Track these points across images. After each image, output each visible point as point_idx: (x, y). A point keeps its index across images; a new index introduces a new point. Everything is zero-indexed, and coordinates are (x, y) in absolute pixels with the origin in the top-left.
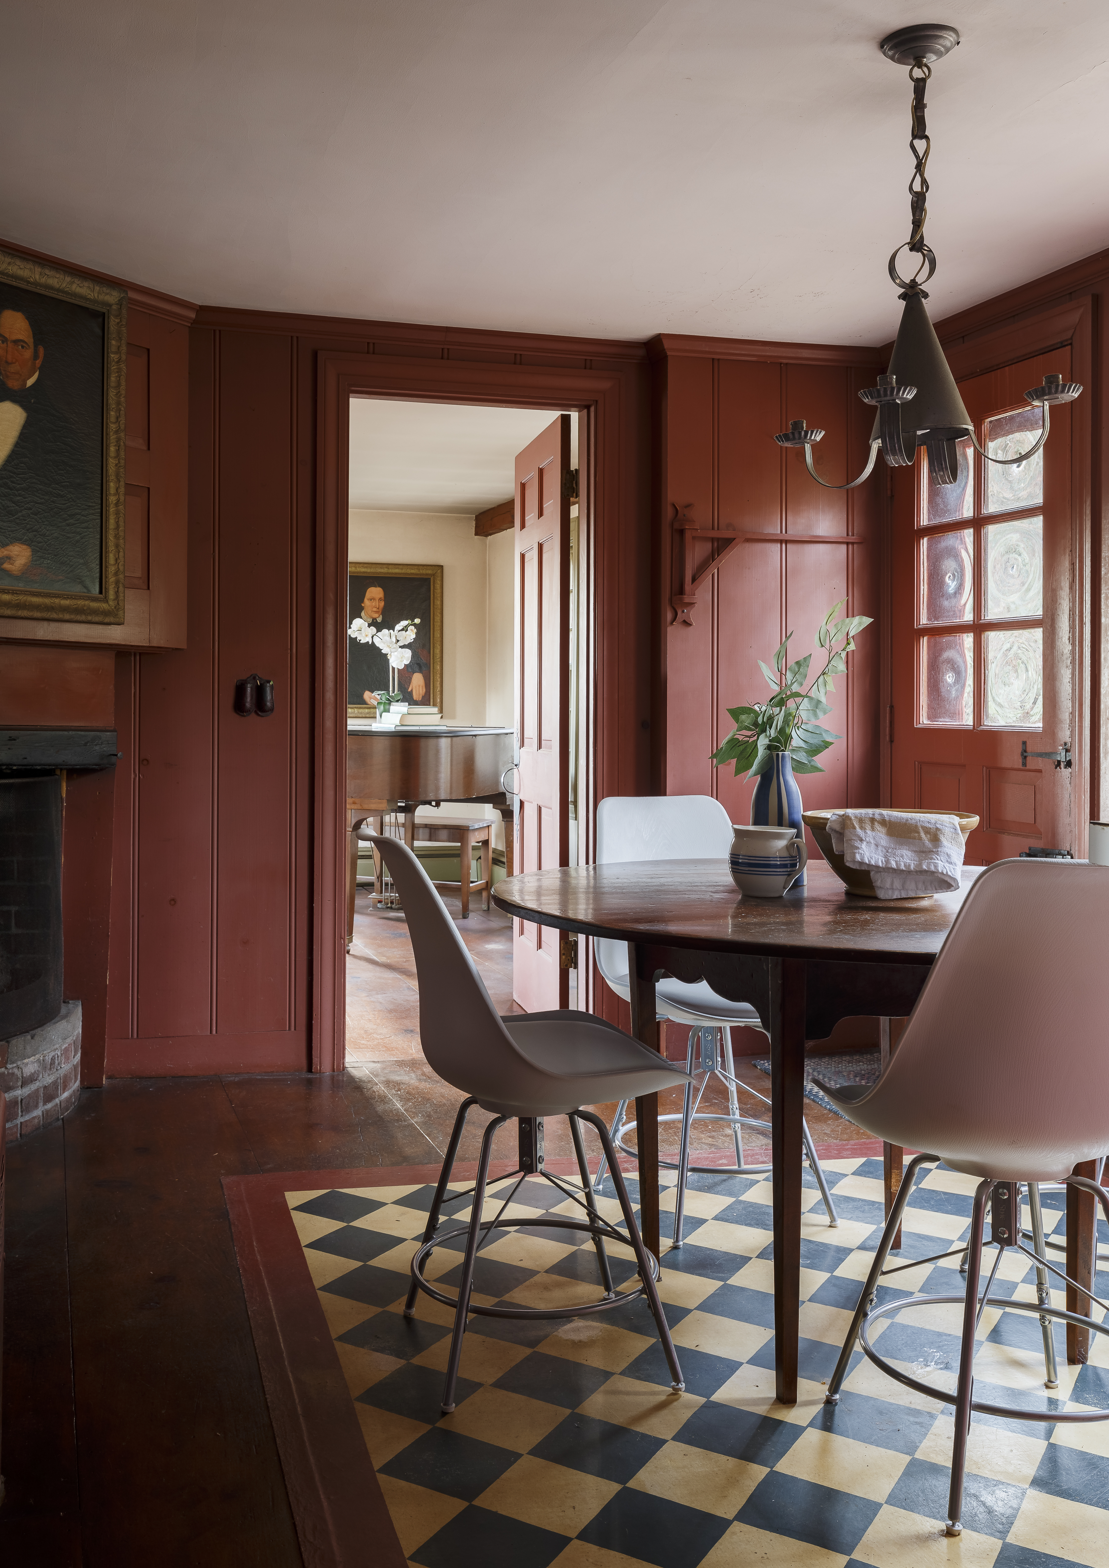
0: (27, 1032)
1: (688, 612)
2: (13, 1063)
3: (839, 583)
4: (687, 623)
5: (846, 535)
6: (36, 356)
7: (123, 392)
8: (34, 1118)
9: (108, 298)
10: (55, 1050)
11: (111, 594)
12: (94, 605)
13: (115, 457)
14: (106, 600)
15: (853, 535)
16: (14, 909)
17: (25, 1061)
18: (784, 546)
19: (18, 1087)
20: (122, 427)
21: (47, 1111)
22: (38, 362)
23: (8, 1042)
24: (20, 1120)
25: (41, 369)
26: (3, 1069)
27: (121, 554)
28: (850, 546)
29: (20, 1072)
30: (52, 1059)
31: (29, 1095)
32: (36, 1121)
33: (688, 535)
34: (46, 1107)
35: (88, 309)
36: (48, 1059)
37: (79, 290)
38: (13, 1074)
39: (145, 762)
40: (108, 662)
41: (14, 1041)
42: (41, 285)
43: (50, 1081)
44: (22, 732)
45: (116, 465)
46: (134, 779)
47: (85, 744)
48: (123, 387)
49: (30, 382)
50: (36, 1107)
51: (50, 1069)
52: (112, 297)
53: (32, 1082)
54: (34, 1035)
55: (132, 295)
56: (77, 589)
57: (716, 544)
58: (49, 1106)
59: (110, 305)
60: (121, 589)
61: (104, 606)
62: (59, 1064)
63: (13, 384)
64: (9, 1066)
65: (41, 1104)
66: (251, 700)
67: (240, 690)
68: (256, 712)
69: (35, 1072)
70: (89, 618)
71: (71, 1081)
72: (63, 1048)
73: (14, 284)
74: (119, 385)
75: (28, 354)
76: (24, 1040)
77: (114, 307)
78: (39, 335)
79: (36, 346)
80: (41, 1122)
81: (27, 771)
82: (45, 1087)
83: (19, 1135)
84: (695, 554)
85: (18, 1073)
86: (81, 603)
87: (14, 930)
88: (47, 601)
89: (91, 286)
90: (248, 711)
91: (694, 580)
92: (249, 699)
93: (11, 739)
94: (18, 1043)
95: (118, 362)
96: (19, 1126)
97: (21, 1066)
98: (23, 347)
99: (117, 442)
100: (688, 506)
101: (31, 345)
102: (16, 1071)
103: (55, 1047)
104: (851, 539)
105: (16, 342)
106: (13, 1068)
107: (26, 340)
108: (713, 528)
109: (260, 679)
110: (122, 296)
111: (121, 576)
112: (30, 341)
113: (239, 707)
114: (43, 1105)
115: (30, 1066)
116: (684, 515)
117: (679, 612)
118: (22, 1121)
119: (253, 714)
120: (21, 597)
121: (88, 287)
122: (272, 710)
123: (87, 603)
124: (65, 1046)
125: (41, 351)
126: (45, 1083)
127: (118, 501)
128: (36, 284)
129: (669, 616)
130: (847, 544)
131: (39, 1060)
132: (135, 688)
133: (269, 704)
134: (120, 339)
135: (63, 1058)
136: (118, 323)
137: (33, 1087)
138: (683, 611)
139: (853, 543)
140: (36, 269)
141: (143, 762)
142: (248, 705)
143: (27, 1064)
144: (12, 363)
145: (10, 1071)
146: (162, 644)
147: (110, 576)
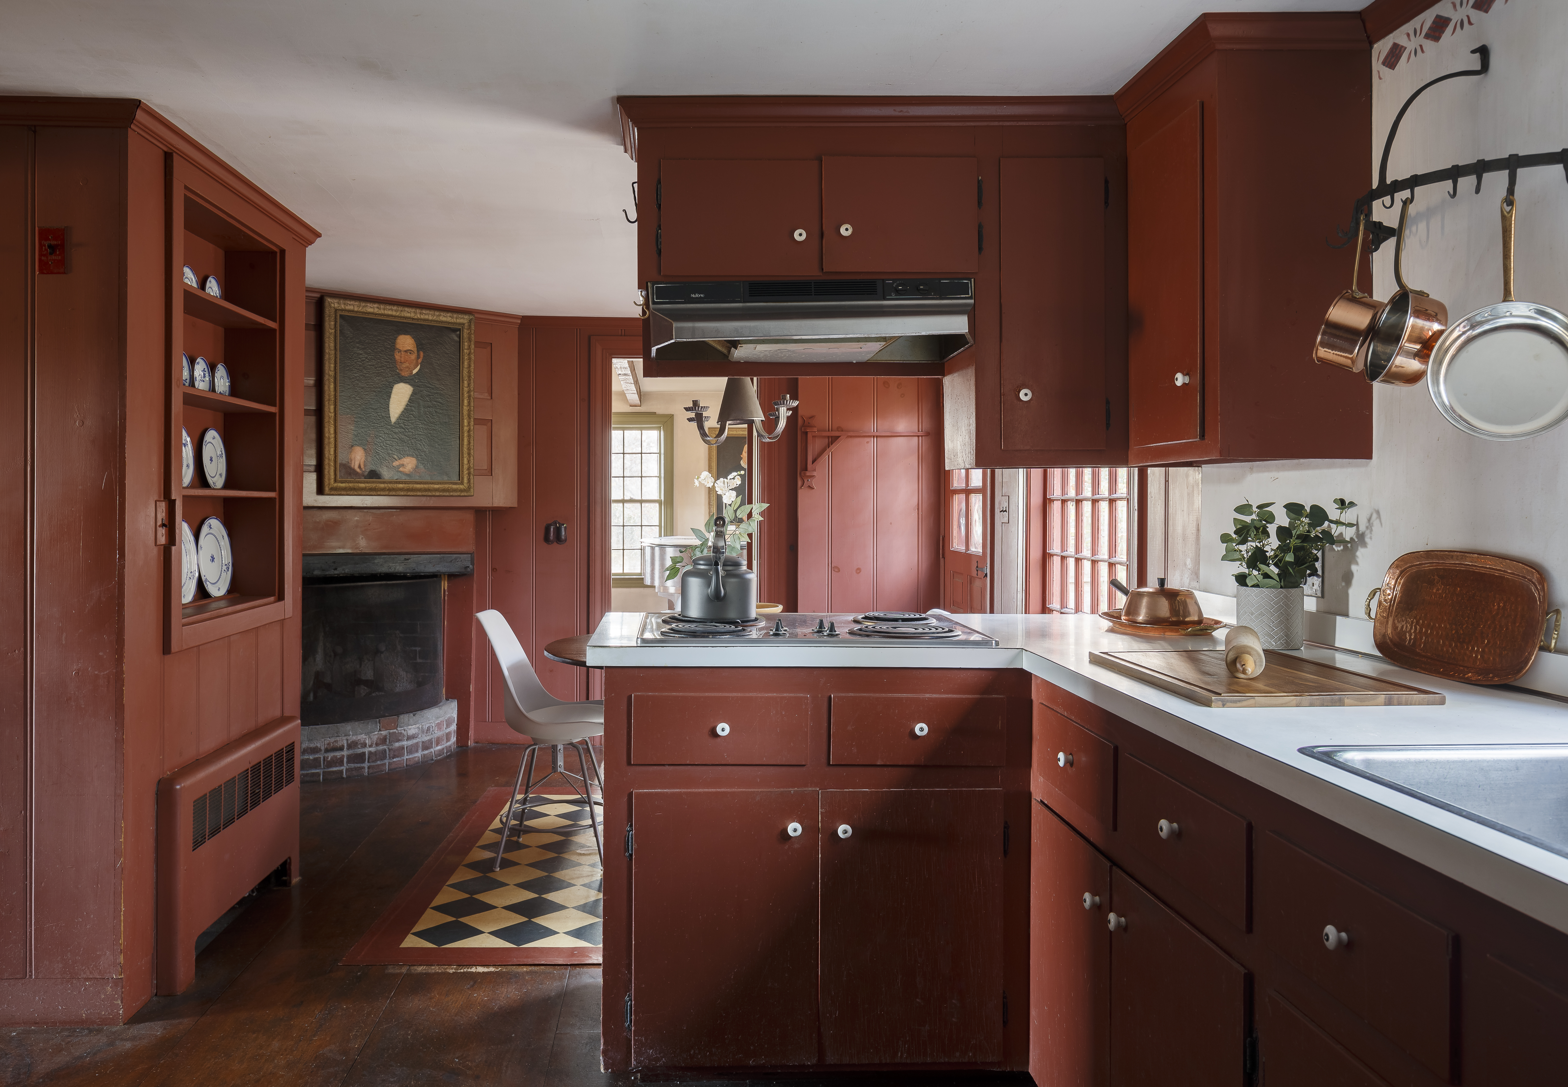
0: (412, 712)
1: (811, 481)
2: (401, 727)
3: (913, 460)
4: (811, 488)
5: (917, 431)
6: (418, 357)
7: (472, 370)
8: (415, 757)
9: (462, 321)
10: (430, 723)
11: (466, 480)
12: (455, 487)
13: (468, 406)
14: (462, 483)
15: (922, 431)
16: (418, 649)
17: (409, 727)
18: (875, 439)
19: (404, 740)
20: (472, 389)
21: (424, 755)
22: (420, 361)
23: (398, 717)
24: (406, 757)
25: (421, 364)
26: (395, 730)
27: (472, 458)
28: (920, 437)
29: (406, 733)
30: (428, 728)
31: (411, 745)
32: (417, 759)
33: (810, 435)
34: (424, 752)
35: (450, 328)
36: (425, 727)
37: (444, 319)
38: (401, 733)
39: (495, 570)
40: (470, 517)
41: (402, 716)
42: (421, 319)
43: (427, 739)
44: (412, 556)
45: (468, 410)
46: (489, 579)
47: (451, 561)
48: (472, 367)
49: (415, 372)
50: (417, 751)
51: (427, 733)
52: (464, 319)
53: (413, 738)
54: (416, 714)
55: (477, 315)
56: (446, 478)
57: (830, 439)
58: (426, 752)
59: (464, 324)
60: (472, 477)
61: (462, 487)
62: (433, 731)
63: (405, 374)
64: (399, 729)
65: (420, 750)
66: (553, 535)
67: (547, 530)
68: (556, 542)
69: (416, 733)
70: (451, 494)
71: (443, 740)
72: (436, 722)
73: (405, 321)
74: (469, 366)
75: (413, 357)
76: (409, 716)
77: (466, 324)
78: (420, 346)
79: (418, 351)
80: (420, 760)
81: (417, 576)
82: (423, 742)
83: (405, 765)
84: (814, 447)
85: (405, 733)
86: (447, 486)
87: (419, 660)
88: (426, 486)
89: (451, 315)
90: (552, 542)
91: (813, 462)
92: (552, 534)
93: (406, 559)
94: (404, 718)
95: (469, 354)
96: (405, 761)
97: (407, 729)
98: (410, 353)
99: (469, 397)
100: (812, 417)
101: (416, 352)
102: (403, 732)
103: (430, 722)
104: (920, 434)
105: (406, 351)
106: (401, 730)
107: (412, 349)
108: (829, 431)
109: (559, 524)
110: (471, 318)
111: (472, 470)
112: (415, 350)
113: (547, 539)
114: (422, 751)
115: (412, 730)
116: (809, 423)
117: (806, 481)
118: (407, 758)
119: (555, 543)
120: (410, 485)
121: (450, 316)
122: (566, 540)
123: (450, 486)
124: (438, 722)
125: (422, 354)
126: (423, 740)
127: (470, 429)
128: (418, 319)
129: (800, 483)
130: (918, 436)
131: (419, 728)
132: (489, 529)
133: (563, 538)
134: (470, 341)
135: (436, 728)
136: (469, 333)
137: (415, 741)
138: (808, 480)
139: (922, 436)
140: (417, 311)
141: (494, 570)
142: (551, 538)
143: (410, 729)
144: (404, 362)
145: (400, 731)
146: (501, 505)
147: (465, 471)
